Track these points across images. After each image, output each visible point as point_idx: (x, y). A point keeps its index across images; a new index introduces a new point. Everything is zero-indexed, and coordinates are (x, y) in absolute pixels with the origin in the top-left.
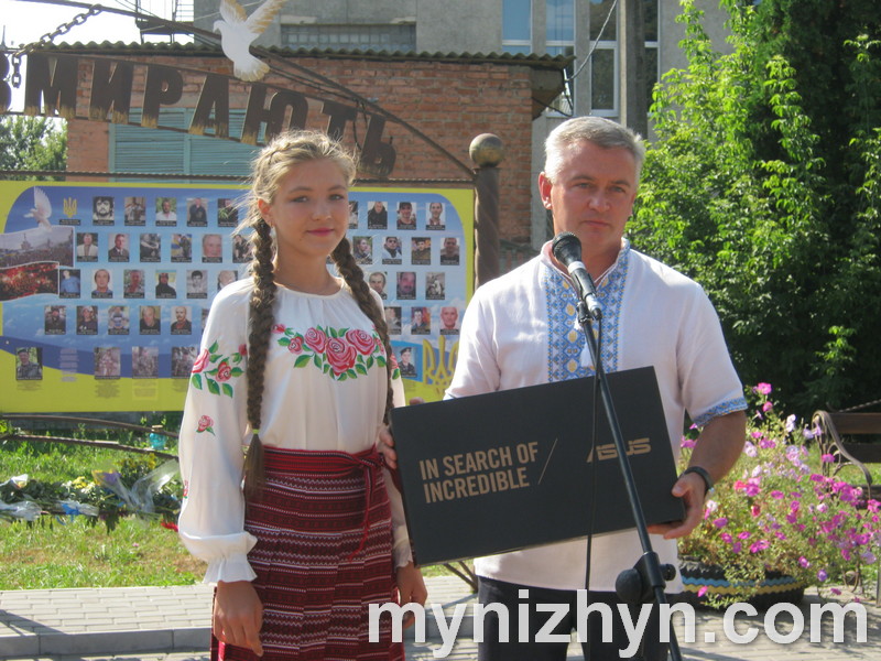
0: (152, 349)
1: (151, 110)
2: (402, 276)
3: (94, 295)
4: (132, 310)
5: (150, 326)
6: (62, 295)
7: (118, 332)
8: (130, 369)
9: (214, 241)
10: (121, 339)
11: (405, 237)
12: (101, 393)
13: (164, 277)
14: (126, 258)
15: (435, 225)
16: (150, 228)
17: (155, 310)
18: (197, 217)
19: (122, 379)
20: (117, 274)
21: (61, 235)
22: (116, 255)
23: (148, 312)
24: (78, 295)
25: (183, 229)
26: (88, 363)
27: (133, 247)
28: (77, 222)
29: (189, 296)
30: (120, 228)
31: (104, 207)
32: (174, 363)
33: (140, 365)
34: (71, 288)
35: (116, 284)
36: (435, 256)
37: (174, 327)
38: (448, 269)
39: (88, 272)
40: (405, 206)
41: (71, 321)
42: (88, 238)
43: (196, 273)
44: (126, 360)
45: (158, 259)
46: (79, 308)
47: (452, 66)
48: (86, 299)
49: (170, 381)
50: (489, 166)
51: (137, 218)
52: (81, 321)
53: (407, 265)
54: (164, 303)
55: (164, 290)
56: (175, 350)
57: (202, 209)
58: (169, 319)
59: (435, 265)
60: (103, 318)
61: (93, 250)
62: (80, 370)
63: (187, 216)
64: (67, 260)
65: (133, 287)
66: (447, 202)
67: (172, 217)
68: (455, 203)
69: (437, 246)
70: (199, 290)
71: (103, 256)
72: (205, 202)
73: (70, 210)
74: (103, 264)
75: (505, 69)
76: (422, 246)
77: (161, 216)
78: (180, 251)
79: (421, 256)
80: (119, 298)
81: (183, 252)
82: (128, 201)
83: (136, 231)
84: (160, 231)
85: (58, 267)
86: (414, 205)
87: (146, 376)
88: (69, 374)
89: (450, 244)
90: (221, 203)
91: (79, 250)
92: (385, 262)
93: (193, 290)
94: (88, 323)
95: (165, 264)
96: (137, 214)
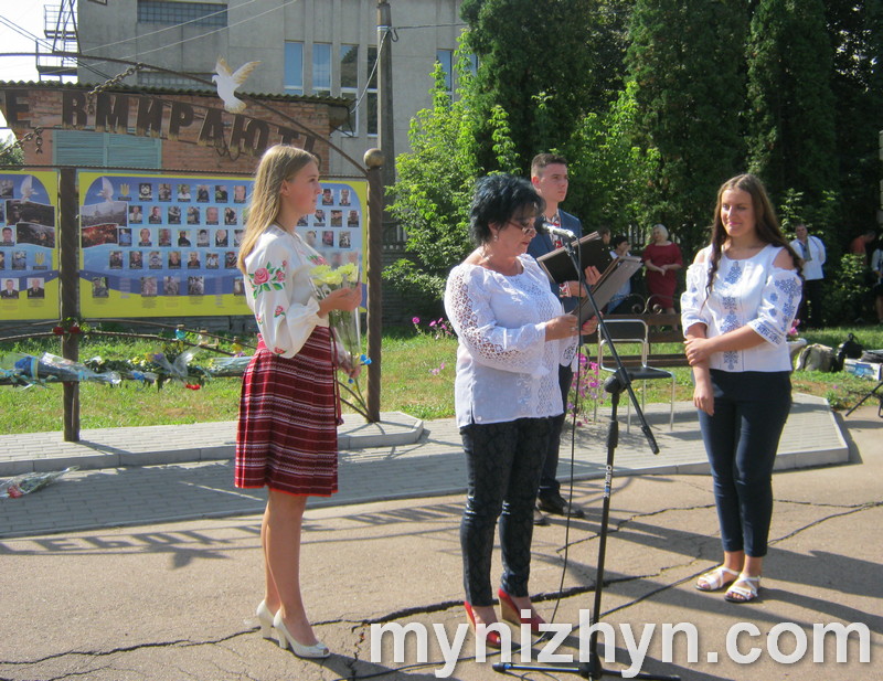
0: (176, 277)
1: (174, 130)
2: (325, 233)
3: (140, 244)
4: (164, 254)
5: (175, 264)
6: (120, 244)
7: (155, 267)
8: (164, 290)
9: (213, 211)
10: (157, 272)
11: (327, 210)
12: (145, 305)
13: (183, 234)
14: (159, 222)
15: (344, 203)
16: (175, 203)
17: (178, 254)
18: (203, 196)
19: (159, 297)
20: (154, 232)
21: (120, 207)
22: (153, 220)
23: (174, 255)
24: (130, 244)
25: (195, 204)
26: (137, 287)
27: (164, 215)
28: (129, 199)
29: (199, 245)
30: (156, 203)
31: (146, 190)
32: (190, 287)
33: (169, 288)
34: (126, 240)
35: (154, 238)
36: (345, 222)
37: (189, 264)
38: (352, 229)
39: (136, 230)
40: (327, 191)
41: (126, 260)
42: (136, 209)
43: (203, 231)
44: (160, 284)
45: (179, 222)
46: (131, 253)
47: (279, 103)
48: (135, 247)
49: (187, 298)
50: (375, 168)
51: (166, 197)
52: (132, 261)
53: (328, 227)
54: (183, 249)
55: (183, 241)
56: (190, 278)
57: (206, 192)
58: (186, 259)
59: (345, 227)
60: (146, 259)
61: (139, 216)
62: (132, 291)
63: (197, 196)
64: (123, 222)
65: (164, 240)
66: (351, 189)
67: (188, 196)
68: (356, 190)
69: (346, 216)
70: (205, 241)
71: (146, 220)
72: (208, 187)
73: (125, 191)
74: (146, 225)
75: (312, 105)
76: (337, 215)
77: (181, 196)
78: (193, 218)
79: (336, 222)
80: (155, 247)
81: (195, 218)
82: (161, 186)
83: (166, 205)
84: (180, 205)
85: (118, 227)
86: (332, 191)
87: (173, 294)
88: (125, 294)
89: (354, 214)
90: (217, 188)
91: (131, 216)
92: (315, 225)
93: (201, 242)
94: (137, 262)
95: (184, 226)
96: (167, 194)
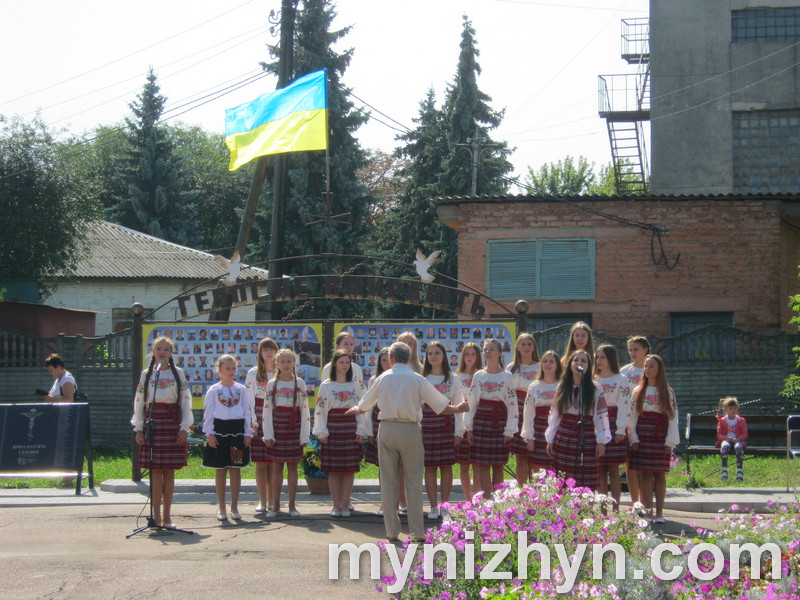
3: (370, 365)
15: (500, 337)
22: (378, 350)
24: (363, 365)
28: (363, 338)
31: (373, 332)
34: (361, 362)
39: (367, 357)
40: (489, 329)
42: (367, 344)
46: (364, 370)
47: (721, 203)
50: (522, 312)
52: (365, 375)
61: (369, 348)
64: (360, 352)
66: (505, 328)
68: (508, 328)
71: (373, 350)
73: (361, 333)
75: (761, 203)
77: (394, 335)
82: (382, 330)
83: (385, 341)
86: (492, 329)
89: (507, 344)
90: (417, 330)
91: (364, 348)
94: (367, 376)
96: (385, 335)
